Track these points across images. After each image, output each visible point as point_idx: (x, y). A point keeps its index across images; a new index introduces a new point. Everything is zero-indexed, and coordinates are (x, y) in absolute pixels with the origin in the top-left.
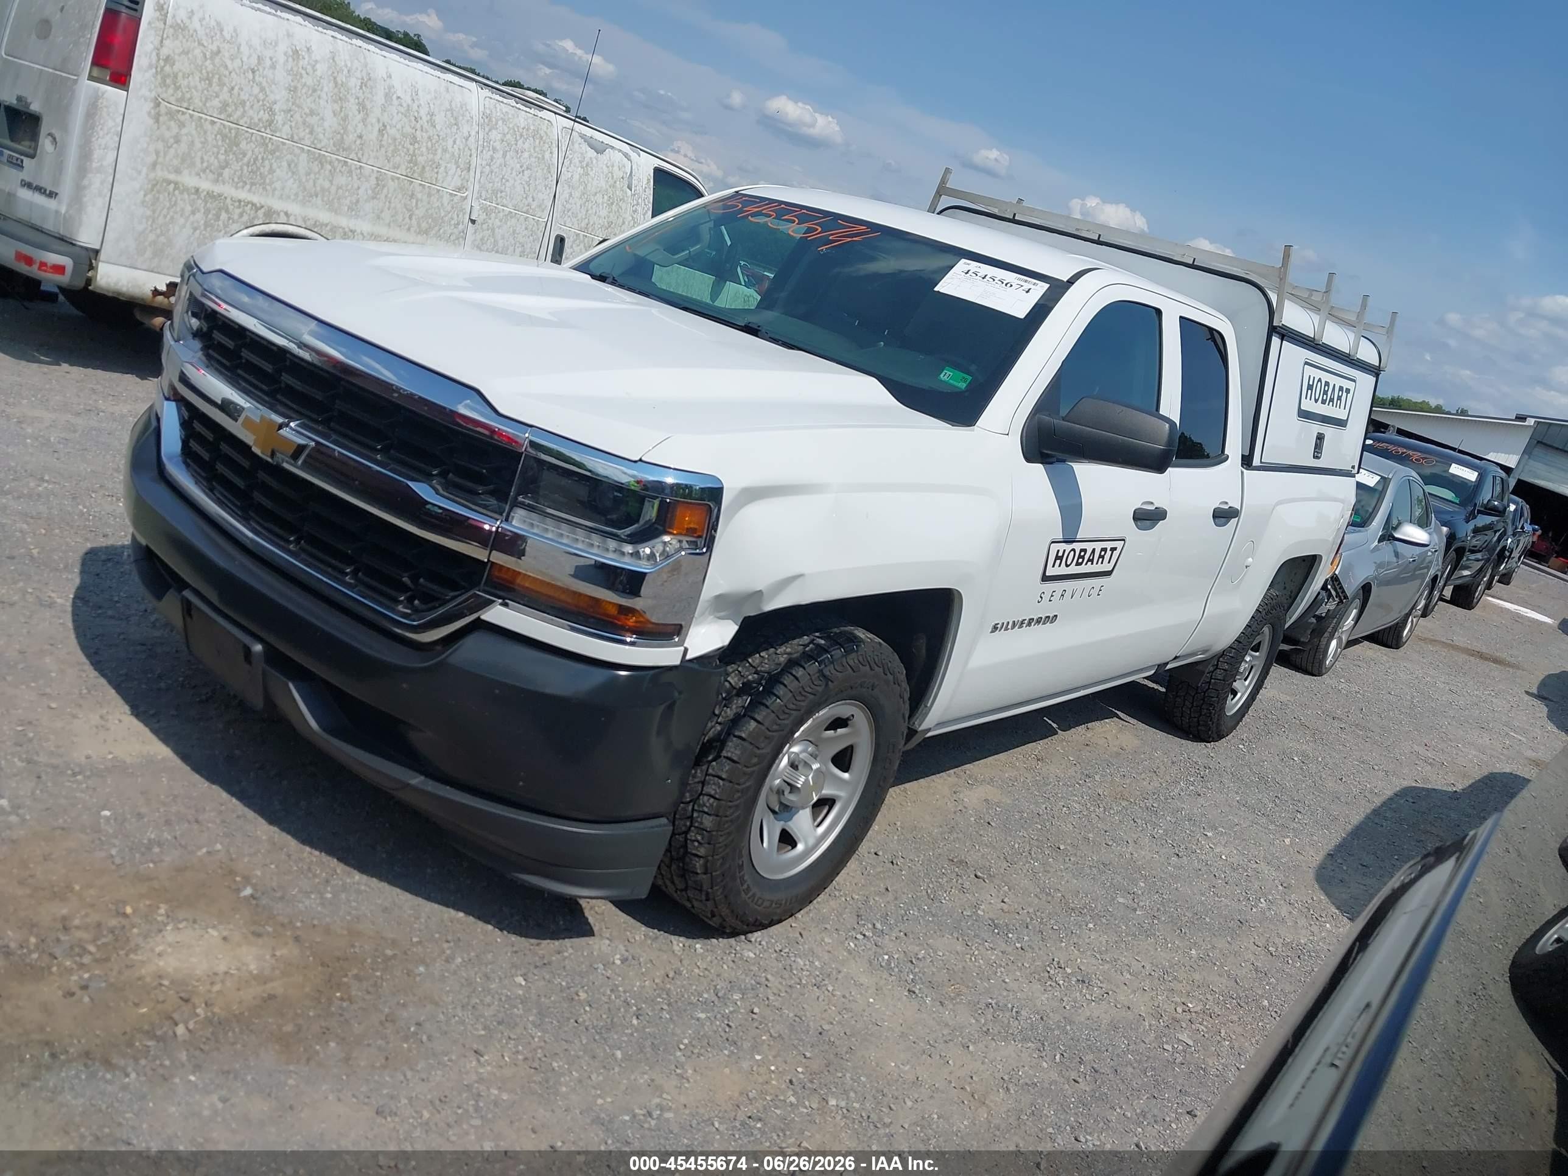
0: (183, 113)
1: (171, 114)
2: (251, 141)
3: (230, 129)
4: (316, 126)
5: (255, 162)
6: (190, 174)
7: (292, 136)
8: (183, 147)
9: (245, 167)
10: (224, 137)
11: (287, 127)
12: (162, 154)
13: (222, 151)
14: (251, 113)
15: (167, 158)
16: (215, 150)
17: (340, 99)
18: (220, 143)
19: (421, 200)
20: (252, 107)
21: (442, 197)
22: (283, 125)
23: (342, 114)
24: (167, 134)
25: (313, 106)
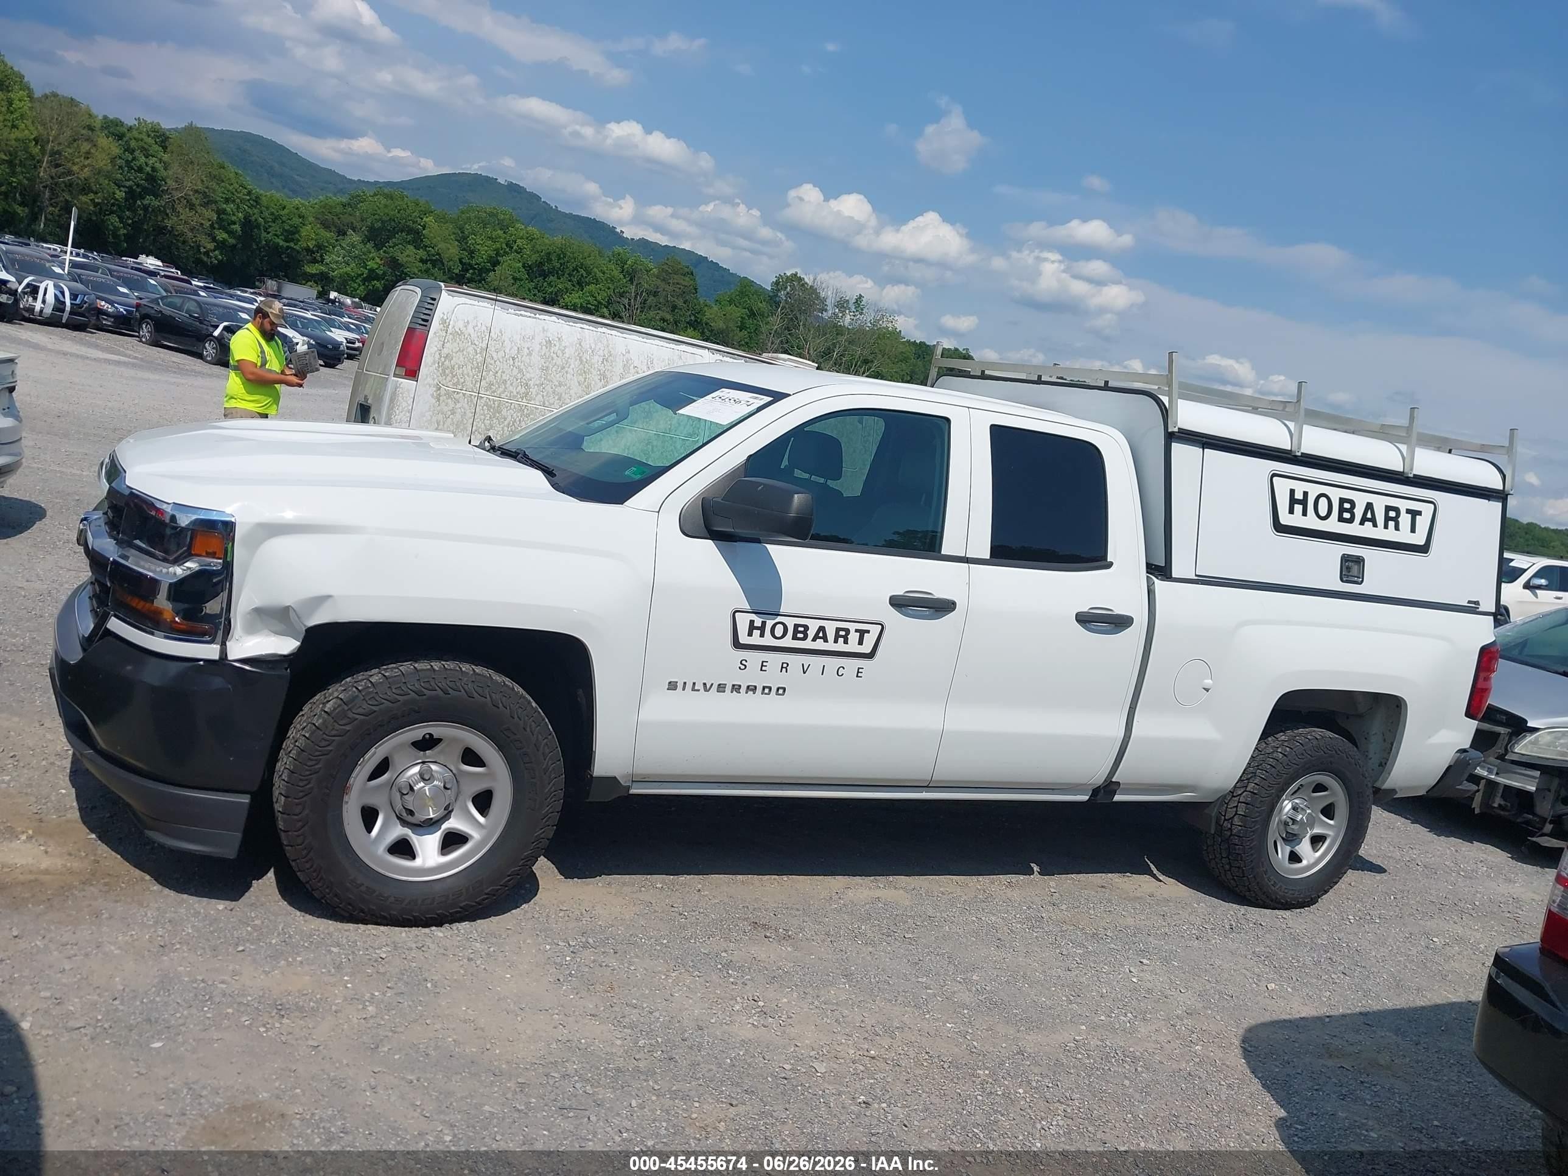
0: (458, 393)
1: (448, 395)
2: (510, 409)
3: (494, 401)
4: (563, 394)
5: (513, 424)
6: (463, 435)
7: (544, 403)
8: (458, 416)
9: (506, 428)
10: (489, 407)
11: (540, 397)
12: (442, 423)
13: (488, 418)
14: (511, 388)
15: (445, 426)
16: (483, 417)
17: (585, 372)
18: (486, 412)
19: (656, 446)
20: (511, 384)
21: (675, 442)
22: (537, 394)
23: (586, 383)
24: (446, 409)
25: (562, 379)
